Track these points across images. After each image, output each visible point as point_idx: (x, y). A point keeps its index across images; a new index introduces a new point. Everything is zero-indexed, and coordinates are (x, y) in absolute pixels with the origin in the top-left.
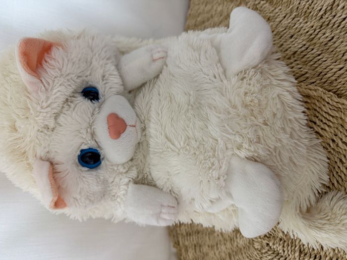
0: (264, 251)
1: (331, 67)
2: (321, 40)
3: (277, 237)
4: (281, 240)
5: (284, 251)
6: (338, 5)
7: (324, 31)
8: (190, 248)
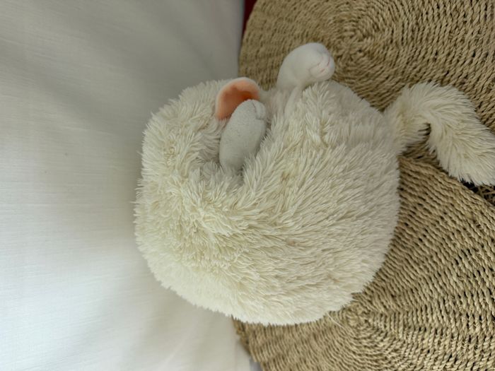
0: (362, 328)
3: (377, 313)
4: (382, 315)
5: (385, 326)
8: (258, 332)
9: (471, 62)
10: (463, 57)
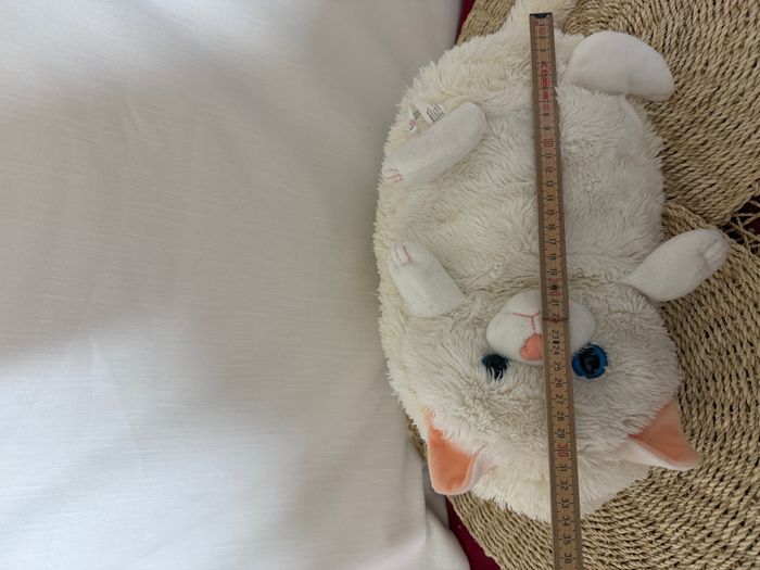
1: (699, 181)
2: (690, 142)
6: (719, 100)
7: (695, 129)
9: (750, 74)
10: (740, 68)
